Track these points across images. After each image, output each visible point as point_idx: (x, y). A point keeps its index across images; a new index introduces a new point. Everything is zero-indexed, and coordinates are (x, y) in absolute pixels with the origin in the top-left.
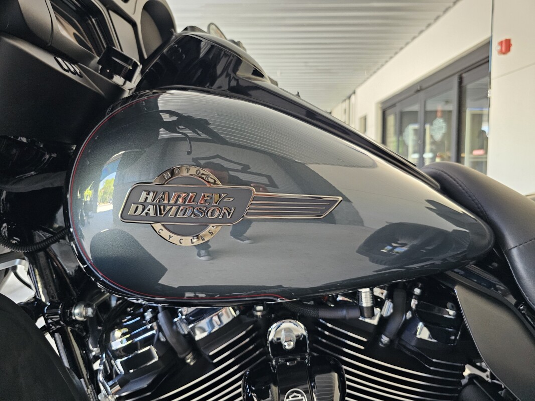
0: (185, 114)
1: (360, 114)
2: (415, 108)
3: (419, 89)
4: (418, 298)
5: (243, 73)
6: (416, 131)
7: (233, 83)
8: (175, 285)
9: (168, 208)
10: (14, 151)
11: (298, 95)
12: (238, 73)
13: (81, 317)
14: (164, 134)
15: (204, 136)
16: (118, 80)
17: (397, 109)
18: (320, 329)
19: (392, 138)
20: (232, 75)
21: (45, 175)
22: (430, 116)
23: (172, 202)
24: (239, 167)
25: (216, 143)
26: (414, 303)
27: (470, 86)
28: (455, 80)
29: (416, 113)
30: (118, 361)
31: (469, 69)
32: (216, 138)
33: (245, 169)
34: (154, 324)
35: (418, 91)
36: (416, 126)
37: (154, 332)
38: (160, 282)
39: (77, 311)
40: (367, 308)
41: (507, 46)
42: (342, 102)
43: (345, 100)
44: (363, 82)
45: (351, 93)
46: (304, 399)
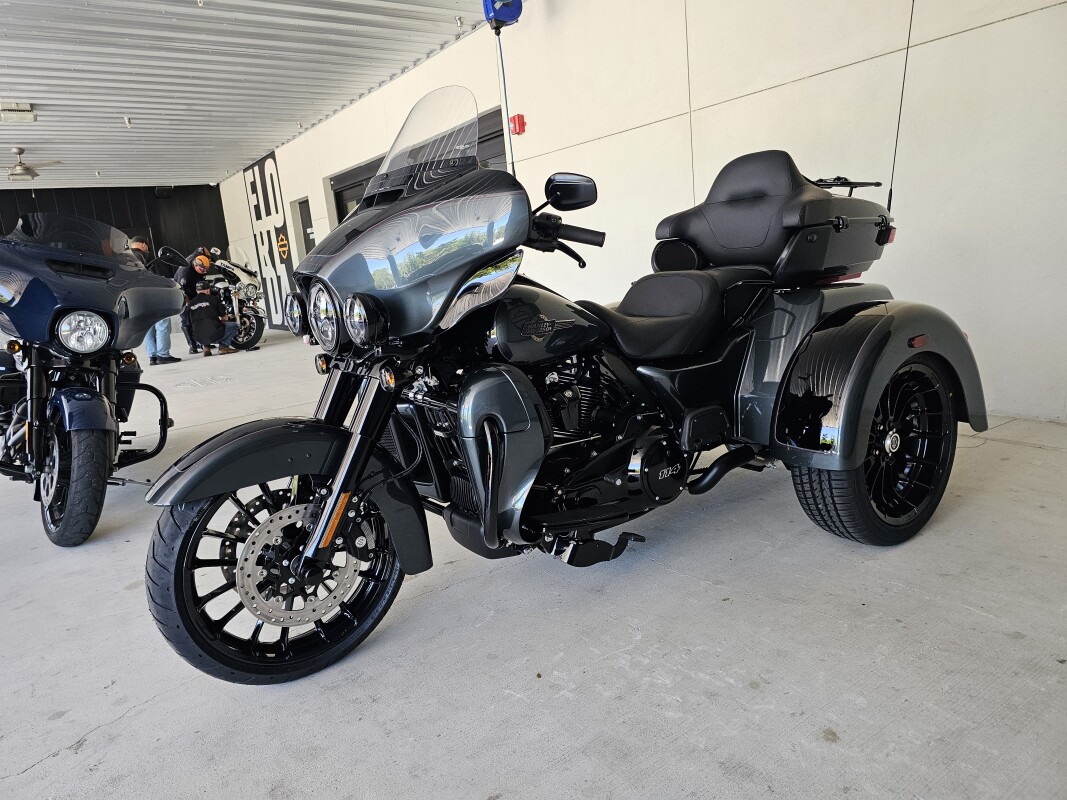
41: (520, 124)
42: (245, 170)
43: (252, 167)
44: (291, 138)
45: (266, 154)
46: (571, 392)
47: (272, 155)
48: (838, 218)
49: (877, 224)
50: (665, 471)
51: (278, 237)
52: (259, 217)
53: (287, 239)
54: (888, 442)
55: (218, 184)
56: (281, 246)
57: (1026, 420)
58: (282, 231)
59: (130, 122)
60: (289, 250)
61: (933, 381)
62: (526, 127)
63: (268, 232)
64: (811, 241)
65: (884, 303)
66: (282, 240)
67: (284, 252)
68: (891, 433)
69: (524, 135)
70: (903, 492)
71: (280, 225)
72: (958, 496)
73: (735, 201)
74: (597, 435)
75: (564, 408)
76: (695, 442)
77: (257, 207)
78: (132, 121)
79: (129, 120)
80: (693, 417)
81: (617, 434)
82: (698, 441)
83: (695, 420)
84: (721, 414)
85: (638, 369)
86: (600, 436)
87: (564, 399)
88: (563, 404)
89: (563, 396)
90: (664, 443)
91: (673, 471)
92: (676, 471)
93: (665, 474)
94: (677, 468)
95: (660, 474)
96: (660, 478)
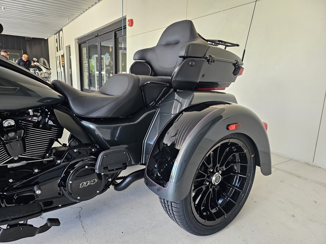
1: (66, 44)
4: (49, 115)
6: (97, 58)
17: (87, 44)
18: (20, 123)
22: (103, 50)
26: (48, 116)
27: (120, 39)
28: (113, 34)
35: (96, 36)
36: (97, 56)
40: (32, 115)
41: (131, 23)
42: (55, 34)
43: (56, 34)
44: (67, 24)
45: (60, 29)
46: (14, 133)
47: (62, 30)
48: (210, 56)
49: (234, 64)
50: (85, 183)
51: (62, 58)
52: (57, 51)
53: (64, 59)
54: (214, 178)
55: (48, 39)
56: (63, 61)
57: (296, 161)
58: (63, 56)
59: (4, 9)
60: (64, 63)
61: (244, 148)
62: (133, 24)
63: (60, 56)
64: (191, 66)
65: (230, 104)
66: (63, 59)
67: (63, 63)
68: (217, 173)
69: (133, 27)
70: (221, 205)
71: (62, 54)
72: (255, 202)
73: (168, 45)
74: (51, 158)
75: (7, 143)
76: (104, 168)
77: (57, 47)
78: (5, 9)
79: (4, 8)
80: (104, 154)
81: (58, 159)
82: (106, 168)
83: (105, 156)
84: (125, 153)
85: (82, 122)
86: (52, 159)
87: (7, 137)
88: (6, 140)
89: (7, 135)
90: (86, 167)
91: (91, 183)
92: (93, 183)
93: (85, 184)
94: (94, 181)
95: (81, 185)
96: (80, 187)
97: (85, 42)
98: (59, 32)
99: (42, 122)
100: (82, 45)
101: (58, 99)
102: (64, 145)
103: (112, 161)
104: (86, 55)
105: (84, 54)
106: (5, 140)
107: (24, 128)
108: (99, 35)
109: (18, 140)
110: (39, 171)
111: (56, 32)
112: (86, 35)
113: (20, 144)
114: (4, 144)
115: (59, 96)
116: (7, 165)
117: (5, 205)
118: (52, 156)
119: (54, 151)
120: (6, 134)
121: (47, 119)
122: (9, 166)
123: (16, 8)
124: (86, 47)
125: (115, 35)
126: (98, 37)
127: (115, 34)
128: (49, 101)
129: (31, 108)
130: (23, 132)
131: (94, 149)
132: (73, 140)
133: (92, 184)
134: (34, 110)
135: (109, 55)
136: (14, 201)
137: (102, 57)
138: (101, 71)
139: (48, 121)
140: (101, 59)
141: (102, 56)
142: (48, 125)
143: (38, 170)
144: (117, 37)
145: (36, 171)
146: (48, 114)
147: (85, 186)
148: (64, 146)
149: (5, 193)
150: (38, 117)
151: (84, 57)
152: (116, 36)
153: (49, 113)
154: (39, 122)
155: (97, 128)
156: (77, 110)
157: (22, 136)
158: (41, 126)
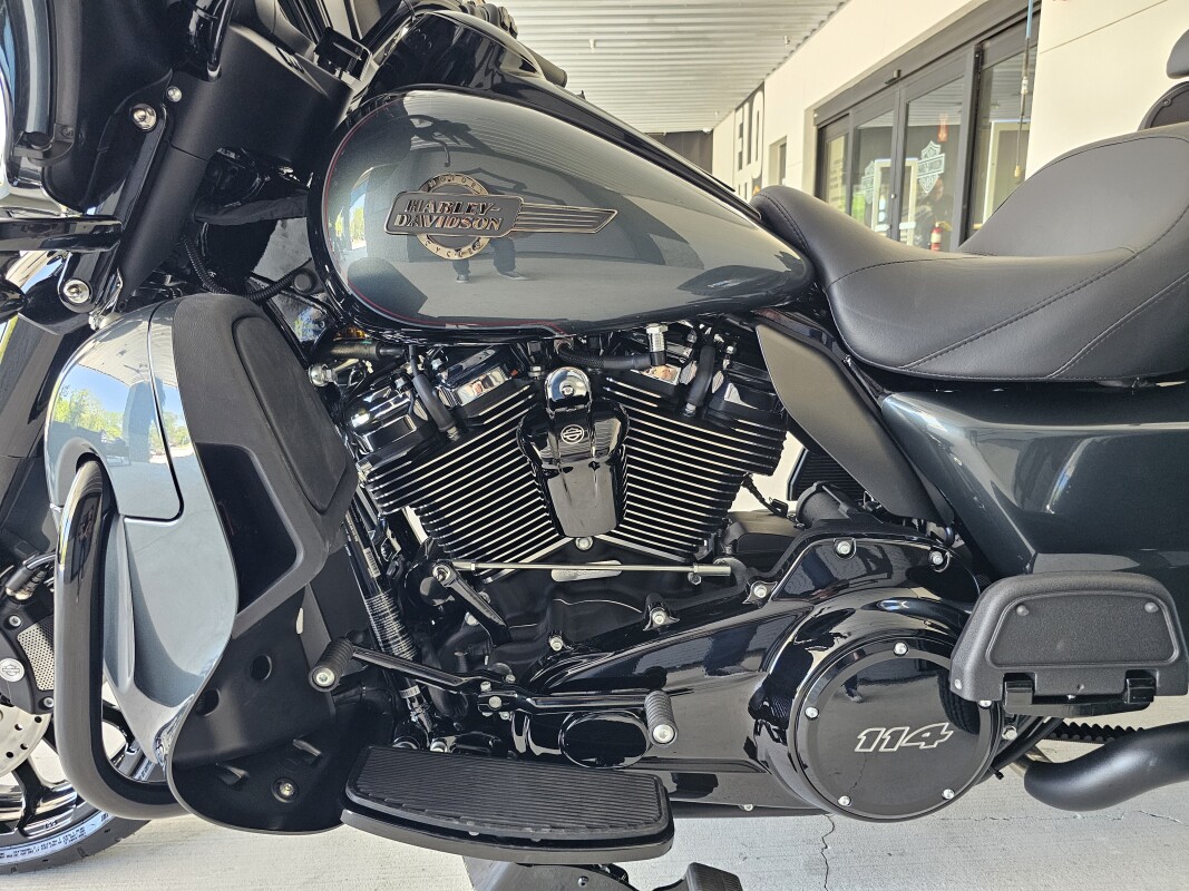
0: (442, 118)
1: (772, 137)
2: (887, 120)
3: (895, 77)
4: (732, 357)
5: (509, 67)
6: (885, 171)
7: (497, 80)
8: (435, 315)
9: (435, 218)
10: (216, 173)
11: (582, 96)
12: (501, 67)
13: (319, 380)
14: (417, 143)
15: (463, 144)
16: (347, 78)
17: (849, 124)
18: (608, 389)
19: (837, 190)
20: (496, 70)
21: (262, 203)
22: (914, 139)
23: (438, 212)
24: (511, 186)
25: (479, 153)
26: (726, 363)
27: (998, 71)
28: (969, 54)
29: (886, 132)
30: (365, 436)
31: (997, 32)
32: (479, 147)
33: (519, 188)
34: (408, 393)
35: (893, 82)
36: (887, 163)
37: (408, 400)
38: (421, 311)
39: (313, 373)
40: (658, 353)
42: (737, 109)
43: (742, 105)
44: (781, 60)
45: (756, 86)
46: (582, 432)
47: (761, 87)
50: (885, 734)
51: (753, 189)
52: (740, 167)
55: (712, 131)
58: (758, 182)
71: (756, 176)
74: (721, 564)
75: (553, 473)
76: (1009, 677)
77: (741, 154)
78: (598, 44)
79: (595, 41)
80: (1013, 598)
81: (756, 579)
82: (1016, 679)
83: (1020, 610)
84: (1150, 607)
85: (887, 401)
86: (727, 570)
87: (555, 447)
88: (550, 461)
89: (554, 438)
90: (900, 648)
91: (918, 738)
92: (929, 741)
93: (882, 740)
94: (936, 734)
95: (862, 737)
96: (858, 749)
97: (843, 116)
98: (750, 99)
99: (697, 392)
100: (831, 130)
101: (778, 275)
102: (777, 508)
103: (1060, 646)
104: (841, 165)
105: (836, 162)
106: (546, 460)
107: (625, 412)
108: (903, 75)
109: (594, 466)
110: (671, 620)
111: (743, 99)
112: (853, 85)
113: (602, 483)
114: (543, 477)
115: (785, 258)
116: (551, 570)
117: (528, 747)
118: (724, 555)
119: (734, 532)
120: (554, 432)
121: (719, 378)
122: (559, 573)
123: (629, 33)
124: (847, 136)
125: (977, 60)
126: (901, 85)
127: (976, 53)
128: (731, 283)
129: (656, 318)
130: (617, 431)
131: (943, 553)
132: (819, 490)
133: (922, 745)
134: (670, 327)
135: (938, 150)
136: (561, 737)
137: (907, 164)
138: (900, 221)
139: (723, 388)
140: (905, 171)
141: (909, 162)
142: (721, 408)
143: (668, 613)
144: (985, 66)
145: (659, 618)
146: (723, 354)
147: (882, 749)
148: (776, 514)
149: (529, 700)
150: (682, 366)
151: (832, 176)
152: (983, 63)
153: (730, 349)
154: (683, 390)
155: (973, 435)
156: (865, 336)
157: (612, 447)
158: (690, 408)
